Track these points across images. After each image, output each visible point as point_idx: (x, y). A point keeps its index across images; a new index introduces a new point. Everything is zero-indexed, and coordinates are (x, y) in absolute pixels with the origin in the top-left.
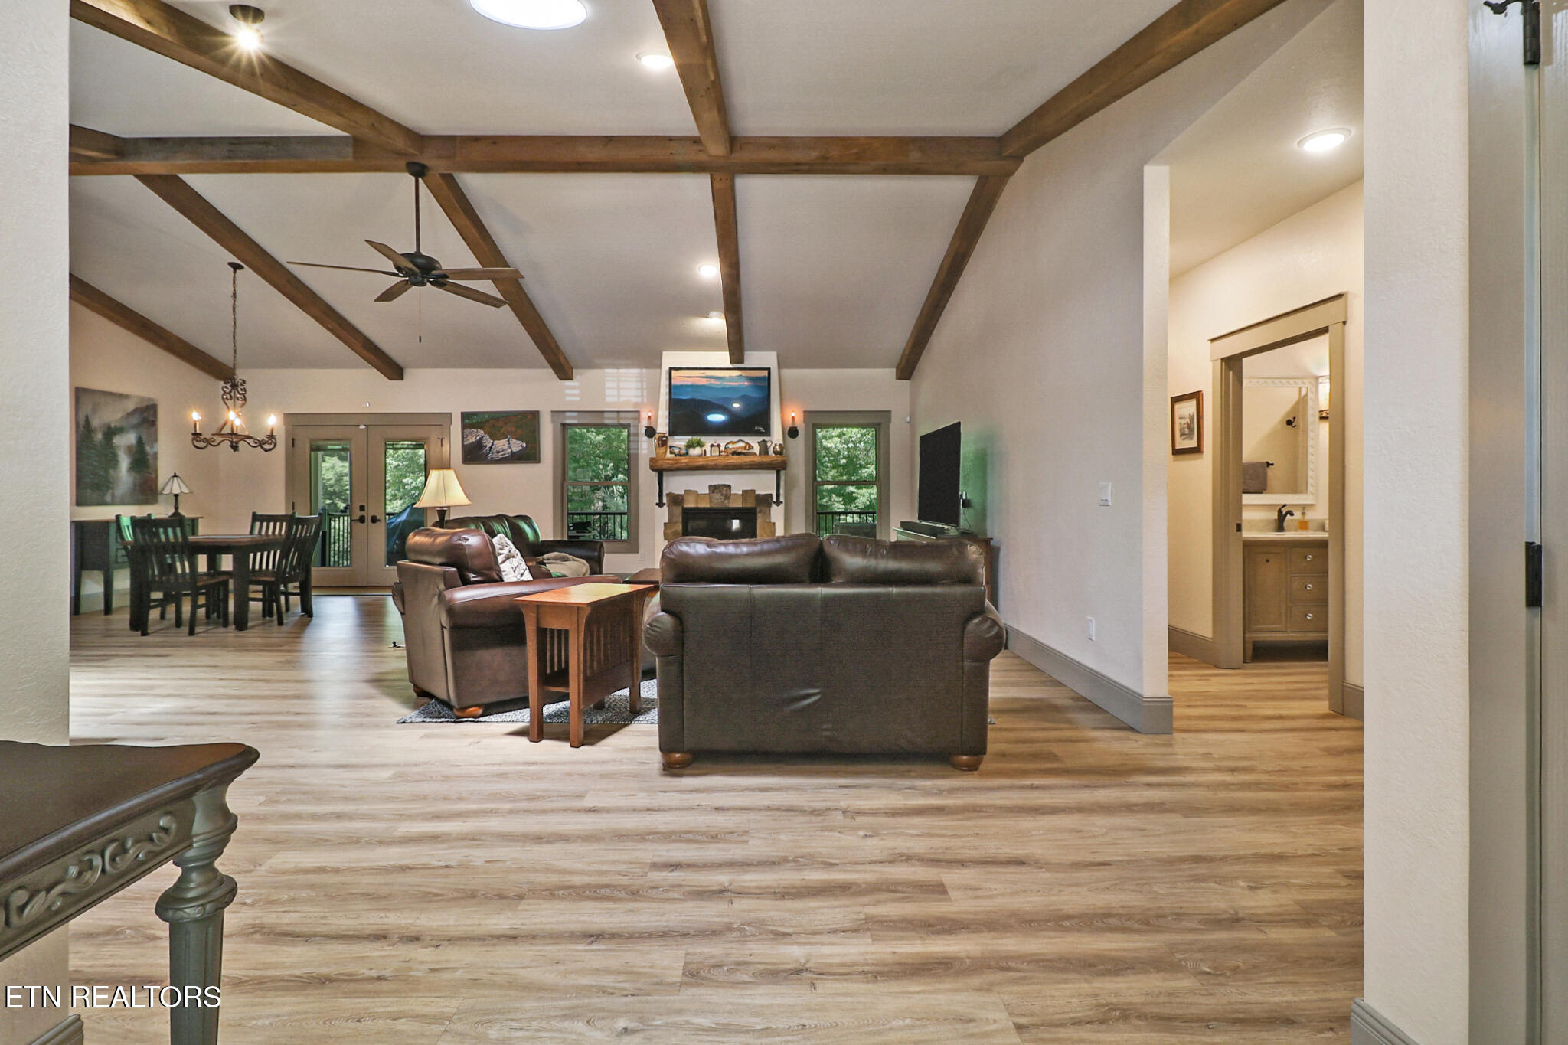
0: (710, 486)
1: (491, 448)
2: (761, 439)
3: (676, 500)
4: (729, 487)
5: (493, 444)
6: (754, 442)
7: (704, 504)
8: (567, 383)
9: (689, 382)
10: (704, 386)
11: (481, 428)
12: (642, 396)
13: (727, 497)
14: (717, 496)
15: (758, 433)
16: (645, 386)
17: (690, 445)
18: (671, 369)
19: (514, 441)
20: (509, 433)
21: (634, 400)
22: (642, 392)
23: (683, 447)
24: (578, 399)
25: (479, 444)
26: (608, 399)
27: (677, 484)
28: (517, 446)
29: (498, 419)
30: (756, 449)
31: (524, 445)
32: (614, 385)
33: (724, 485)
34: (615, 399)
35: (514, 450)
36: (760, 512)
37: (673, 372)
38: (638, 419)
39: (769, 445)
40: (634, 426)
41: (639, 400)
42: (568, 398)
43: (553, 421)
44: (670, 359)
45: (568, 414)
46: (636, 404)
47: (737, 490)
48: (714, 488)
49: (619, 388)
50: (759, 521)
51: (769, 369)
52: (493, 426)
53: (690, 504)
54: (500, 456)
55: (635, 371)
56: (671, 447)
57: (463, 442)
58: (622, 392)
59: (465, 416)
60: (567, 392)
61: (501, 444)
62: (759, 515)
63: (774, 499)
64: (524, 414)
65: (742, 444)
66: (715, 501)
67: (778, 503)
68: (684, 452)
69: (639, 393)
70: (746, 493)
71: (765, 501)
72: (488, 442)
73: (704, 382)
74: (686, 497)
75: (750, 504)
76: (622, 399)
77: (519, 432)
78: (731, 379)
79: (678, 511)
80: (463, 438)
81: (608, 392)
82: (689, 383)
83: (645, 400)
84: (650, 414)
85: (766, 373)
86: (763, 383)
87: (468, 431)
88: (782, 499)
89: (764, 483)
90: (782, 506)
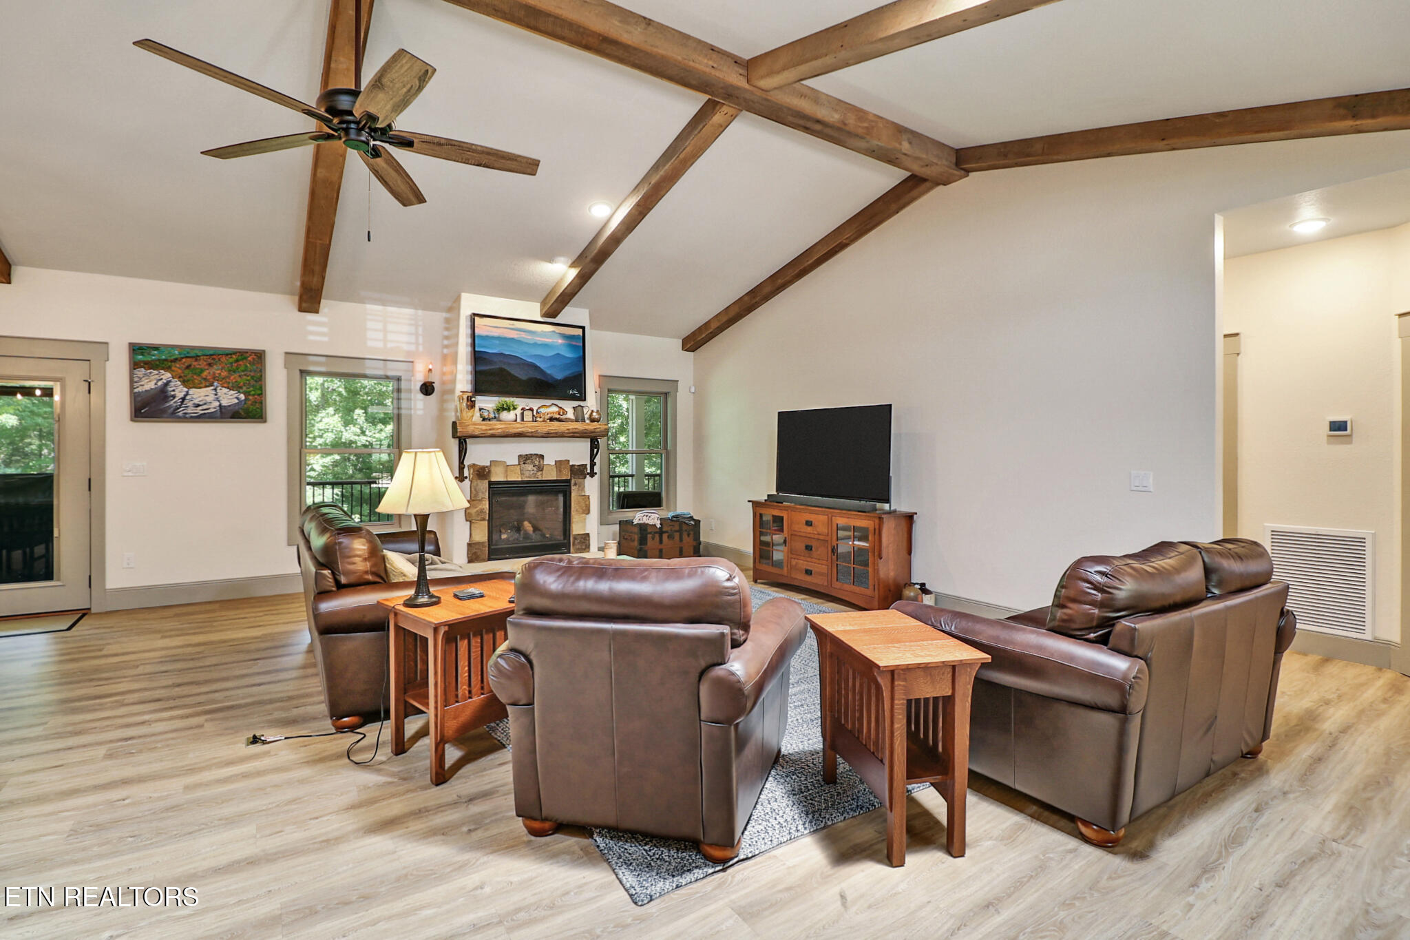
0: (520, 456)
1: (183, 399)
2: (576, 403)
3: (482, 473)
4: (542, 457)
5: (187, 394)
6: (569, 407)
7: (515, 477)
8: (310, 317)
9: (495, 333)
10: (513, 339)
11: (168, 369)
12: (417, 343)
13: (540, 469)
14: (530, 467)
15: (573, 398)
16: (420, 330)
17: (502, 408)
18: (474, 315)
19: (225, 390)
20: (215, 378)
21: (406, 347)
22: (417, 339)
23: (491, 410)
24: (325, 339)
25: (162, 394)
26: (370, 343)
27: (479, 454)
28: (229, 398)
29: (196, 358)
30: (570, 415)
31: (242, 397)
32: (380, 326)
33: (536, 455)
34: (380, 345)
35: (225, 403)
36: (575, 484)
37: (477, 319)
38: (412, 372)
39: (585, 411)
40: (406, 380)
41: (413, 348)
42: (311, 338)
43: (287, 365)
44: (471, 303)
45: (311, 358)
46: (409, 353)
47: (549, 461)
48: (525, 459)
49: (385, 331)
50: (573, 494)
51: (583, 328)
52: (188, 367)
53: (498, 476)
54: (199, 411)
55: (408, 312)
56: (480, 409)
57: (132, 388)
58: (390, 337)
59: (136, 349)
60: (311, 328)
61: (203, 396)
62: (573, 488)
63: (589, 471)
64: (241, 355)
65: (555, 409)
66: (527, 474)
67: (592, 474)
68: (492, 415)
69: (413, 339)
70: (560, 464)
71: (580, 472)
72: (178, 390)
73: (513, 335)
74: (493, 469)
75: (566, 475)
76: (389, 345)
77: (234, 377)
78: (543, 334)
79: (484, 486)
80: (132, 382)
81: (370, 334)
82: (496, 335)
83: (421, 348)
84: (430, 367)
85: (580, 332)
86: (579, 343)
87: (141, 372)
88: (596, 469)
89: (578, 453)
90: (596, 477)
